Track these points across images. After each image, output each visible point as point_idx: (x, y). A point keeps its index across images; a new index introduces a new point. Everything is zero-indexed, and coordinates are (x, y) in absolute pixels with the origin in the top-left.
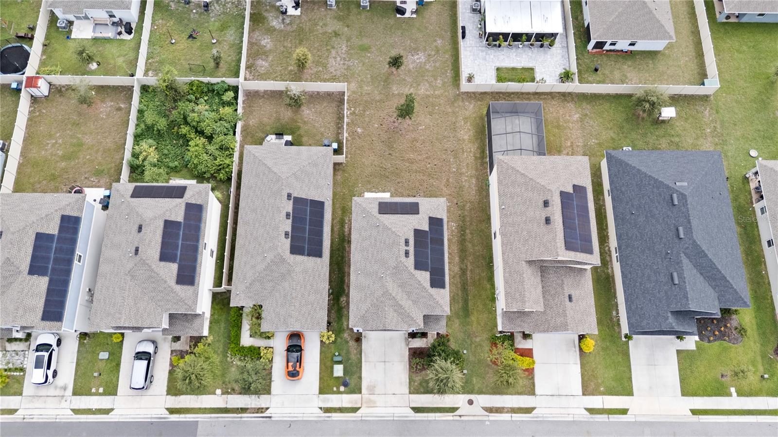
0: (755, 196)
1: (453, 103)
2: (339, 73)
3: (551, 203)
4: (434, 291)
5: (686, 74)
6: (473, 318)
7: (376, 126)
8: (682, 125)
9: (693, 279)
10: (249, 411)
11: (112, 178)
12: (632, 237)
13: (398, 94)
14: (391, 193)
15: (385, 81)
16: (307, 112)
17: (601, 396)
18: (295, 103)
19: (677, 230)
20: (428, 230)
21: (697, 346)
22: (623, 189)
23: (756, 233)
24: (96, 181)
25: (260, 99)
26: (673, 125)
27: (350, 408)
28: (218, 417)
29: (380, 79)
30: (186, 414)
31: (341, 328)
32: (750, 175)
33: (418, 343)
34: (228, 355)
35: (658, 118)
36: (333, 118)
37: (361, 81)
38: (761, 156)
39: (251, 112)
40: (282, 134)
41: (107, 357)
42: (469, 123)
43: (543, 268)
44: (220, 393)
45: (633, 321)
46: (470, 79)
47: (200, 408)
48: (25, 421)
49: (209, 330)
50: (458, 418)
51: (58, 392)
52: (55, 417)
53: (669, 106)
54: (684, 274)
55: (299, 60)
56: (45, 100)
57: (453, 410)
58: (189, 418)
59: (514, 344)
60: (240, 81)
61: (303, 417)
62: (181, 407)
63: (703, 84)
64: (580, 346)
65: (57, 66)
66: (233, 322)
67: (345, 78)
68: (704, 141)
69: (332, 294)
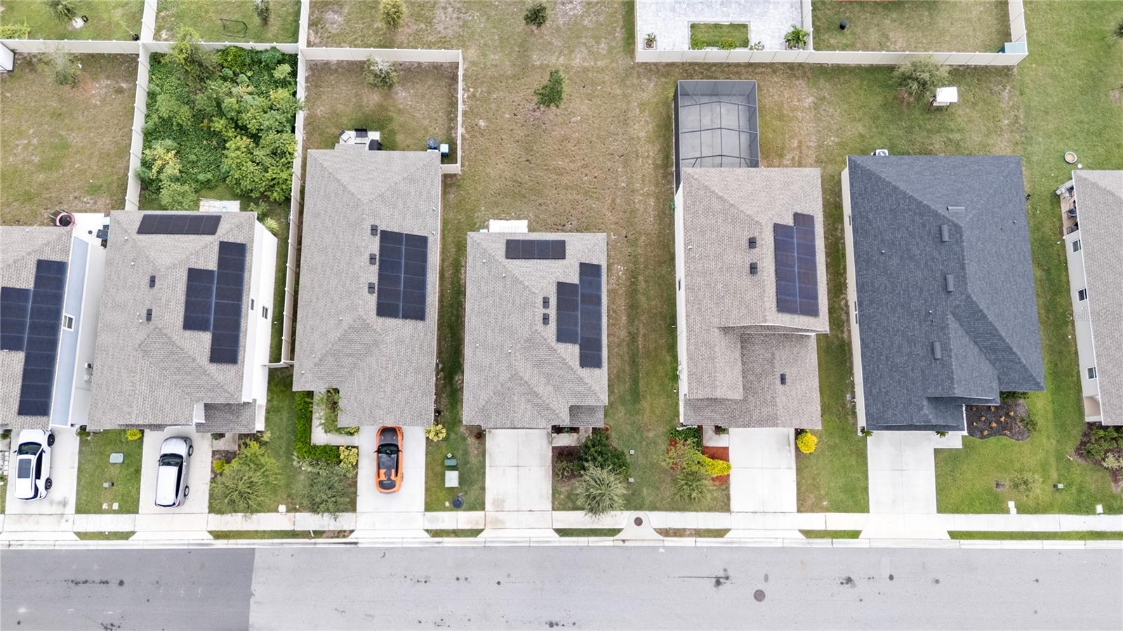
0: (1066, 224)
1: (623, 80)
2: (450, 32)
3: (758, 242)
4: (585, 373)
5: (978, 33)
6: (645, 404)
7: (507, 116)
8: (967, 114)
9: (964, 351)
10: (325, 535)
11: (115, 198)
12: (878, 288)
13: (541, 66)
14: (529, 221)
15: (521, 46)
16: (402, 96)
17: (824, 514)
18: (384, 81)
19: (945, 279)
20: (578, 283)
21: (964, 444)
22: (871, 216)
23: (1064, 279)
24: (92, 202)
25: (332, 74)
26: (953, 113)
27: (469, 530)
28: (282, 544)
29: (513, 42)
30: (237, 539)
31: (455, 419)
32: (1062, 190)
33: (565, 440)
34: (294, 457)
35: (932, 103)
36: (442, 103)
37: (485, 45)
38: (1081, 162)
39: (319, 96)
40: (365, 130)
41: (121, 461)
42: (647, 111)
43: (744, 337)
44: (285, 511)
45: (874, 410)
46: (650, 42)
47: (257, 531)
48: (11, 548)
49: (266, 422)
50: (621, 544)
51: (57, 509)
52: (53, 543)
53: (949, 86)
54: (949, 344)
55: (388, 14)
56: (8, 78)
57: (613, 532)
58: (242, 544)
59: (702, 441)
60: (301, 47)
61: (402, 543)
62: (230, 529)
63: (1003, 50)
64: (796, 444)
65: (23, 24)
66: (300, 412)
67: (460, 42)
68: (999, 139)
69: (442, 370)
